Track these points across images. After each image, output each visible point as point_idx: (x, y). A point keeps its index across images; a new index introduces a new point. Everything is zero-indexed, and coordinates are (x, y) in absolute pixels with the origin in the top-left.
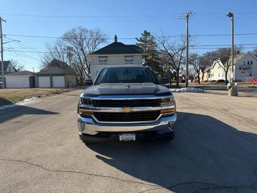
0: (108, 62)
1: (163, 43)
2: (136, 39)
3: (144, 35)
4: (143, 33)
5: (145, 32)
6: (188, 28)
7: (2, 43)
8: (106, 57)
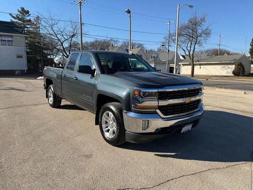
1: (52, 26)
2: (11, 14)
3: (21, 13)
4: (20, 10)
5: (23, 9)
6: (81, 15)
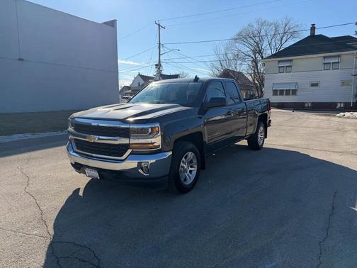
0: (294, 69)
7: (160, 55)
8: (291, 60)
